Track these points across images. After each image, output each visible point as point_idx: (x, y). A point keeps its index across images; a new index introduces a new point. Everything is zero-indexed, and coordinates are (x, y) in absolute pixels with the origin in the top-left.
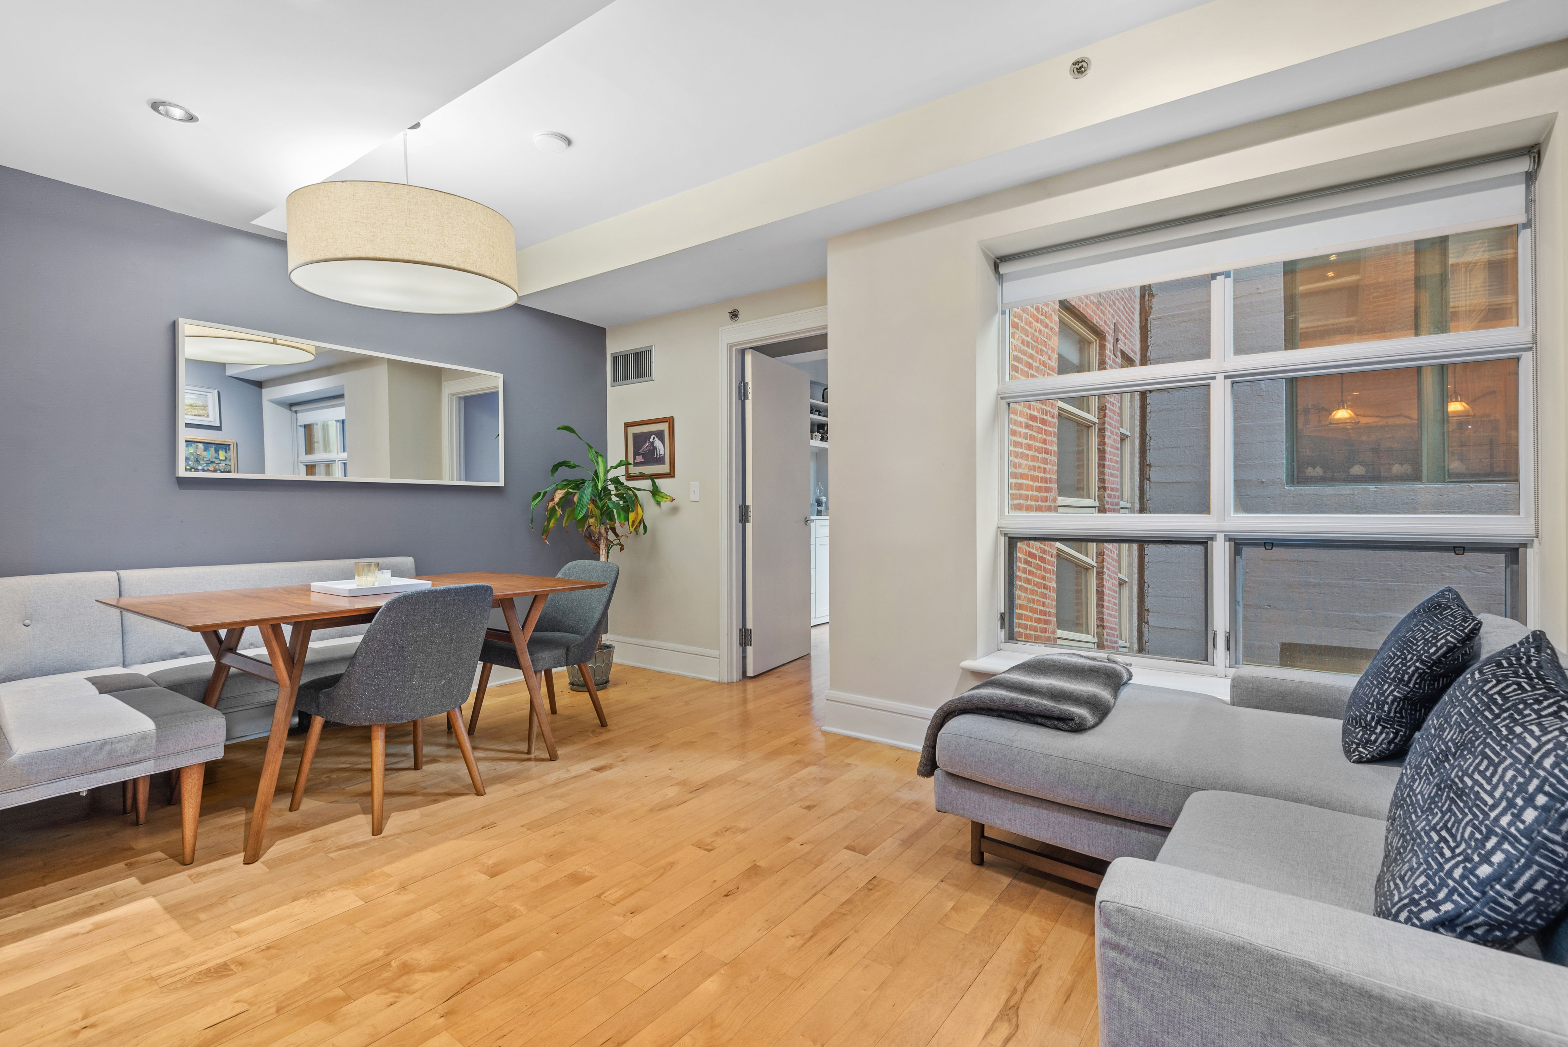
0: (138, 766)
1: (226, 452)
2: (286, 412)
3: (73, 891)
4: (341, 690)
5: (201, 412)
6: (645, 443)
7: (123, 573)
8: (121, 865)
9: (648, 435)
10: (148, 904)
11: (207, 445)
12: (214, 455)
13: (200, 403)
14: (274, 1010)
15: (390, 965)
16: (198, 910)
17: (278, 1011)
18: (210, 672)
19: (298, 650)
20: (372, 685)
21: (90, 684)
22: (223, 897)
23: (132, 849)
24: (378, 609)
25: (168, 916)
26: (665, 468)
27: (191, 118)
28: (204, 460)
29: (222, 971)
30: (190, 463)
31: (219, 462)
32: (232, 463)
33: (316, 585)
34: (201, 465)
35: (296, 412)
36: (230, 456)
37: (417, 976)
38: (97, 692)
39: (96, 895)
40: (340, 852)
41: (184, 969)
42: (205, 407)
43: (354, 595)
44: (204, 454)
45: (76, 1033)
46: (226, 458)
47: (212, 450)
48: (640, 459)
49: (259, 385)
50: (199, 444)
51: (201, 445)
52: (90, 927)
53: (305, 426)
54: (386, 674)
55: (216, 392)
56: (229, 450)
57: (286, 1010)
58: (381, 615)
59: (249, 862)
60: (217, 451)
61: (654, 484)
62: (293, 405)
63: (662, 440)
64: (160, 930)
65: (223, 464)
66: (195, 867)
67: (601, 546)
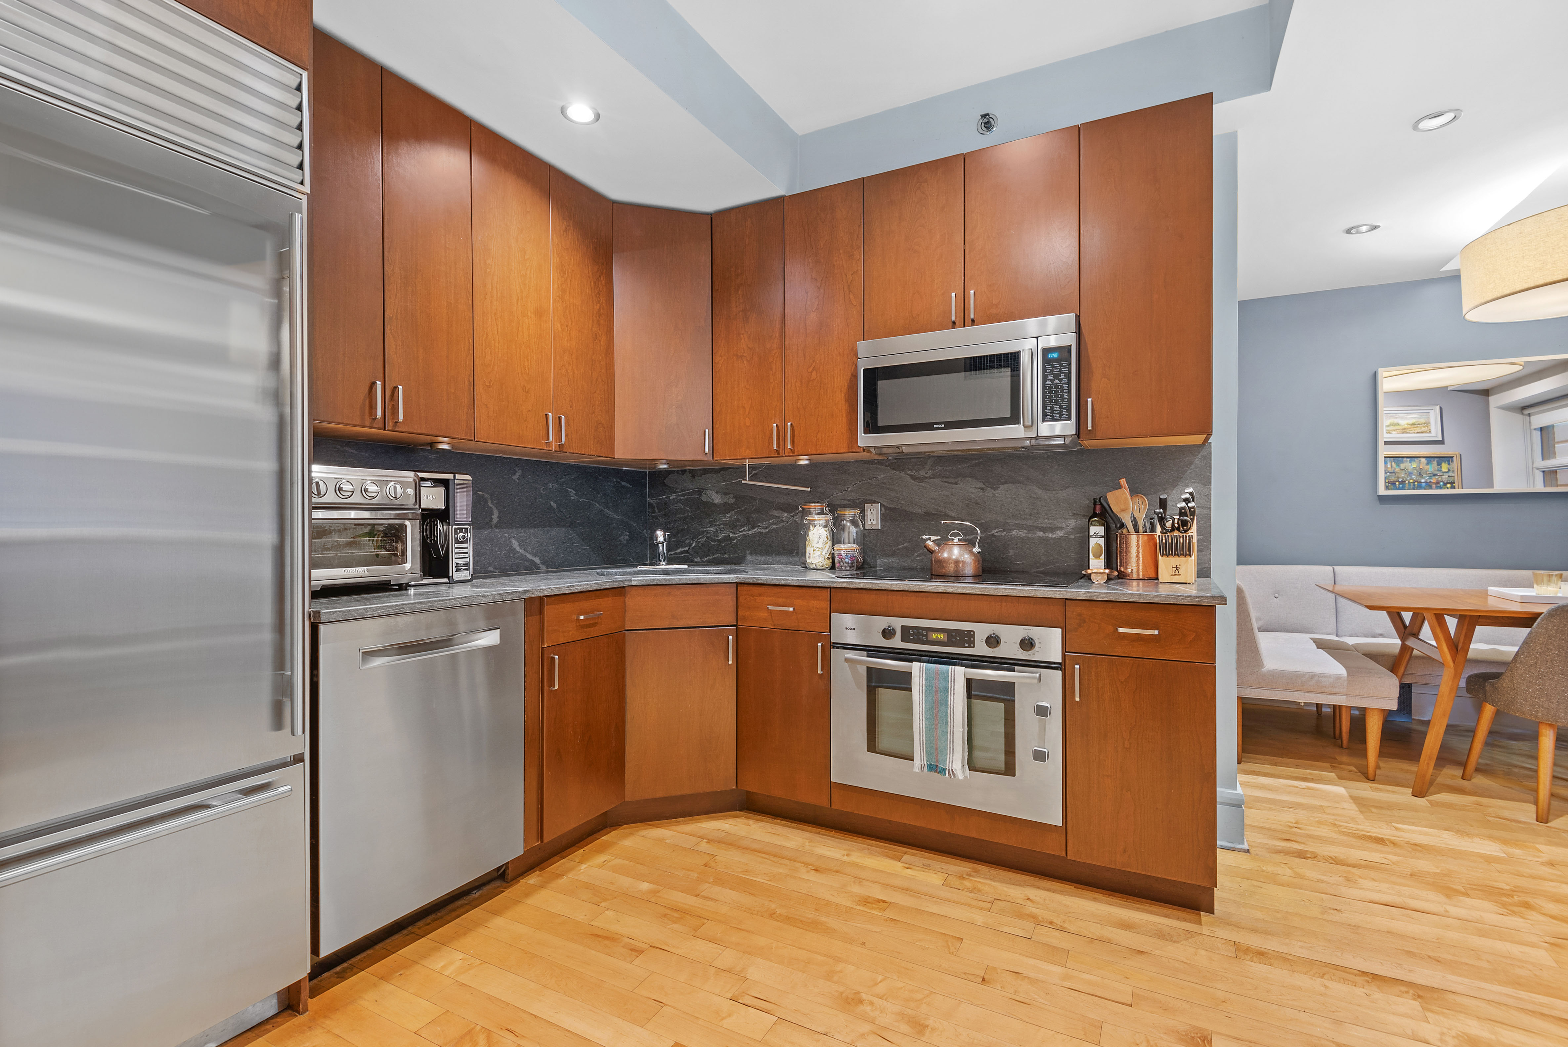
0: (1335, 696)
1: (1449, 464)
2: (1518, 417)
3: (1297, 766)
4: (1504, 683)
5: (1424, 429)
7: (1337, 568)
8: (1328, 765)
10: (1339, 790)
11: (1429, 458)
12: (1436, 468)
13: (1423, 421)
14: (1409, 873)
15: (1512, 896)
16: (1371, 806)
17: (1411, 875)
18: (1397, 650)
19: (1462, 641)
20: (1536, 684)
21: (1312, 641)
22: (1391, 806)
23: (1335, 758)
24: (1540, 614)
25: (1351, 801)
27: (1375, 228)
28: (1426, 474)
29: (1380, 841)
30: (1413, 476)
31: (1441, 474)
32: (1455, 474)
33: (1492, 590)
34: (1423, 478)
35: (1529, 415)
36: (1453, 468)
37: (1534, 913)
38: (1316, 647)
39: (1310, 774)
40: (1498, 819)
41: (1355, 829)
42: (1427, 424)
43: (1524, 601)
45: (1291, 827)
46: (1449, 470)
47: (1435, 463)
49: (1486, 393)
50: (1421, 459)
51: (1423, 460)
52: (1305, 787)
53: (1541, 429)
54: (1551, 677)
55: (1438, 408)
56: (1452, 461)
57: (1415, 877)
58: (1543, 620)
59: (1416, 795)
60: (1439, 464)
62: (1525, 408)
64: (1345, 805)
65: (1446, 476)
66: (1374, 783)
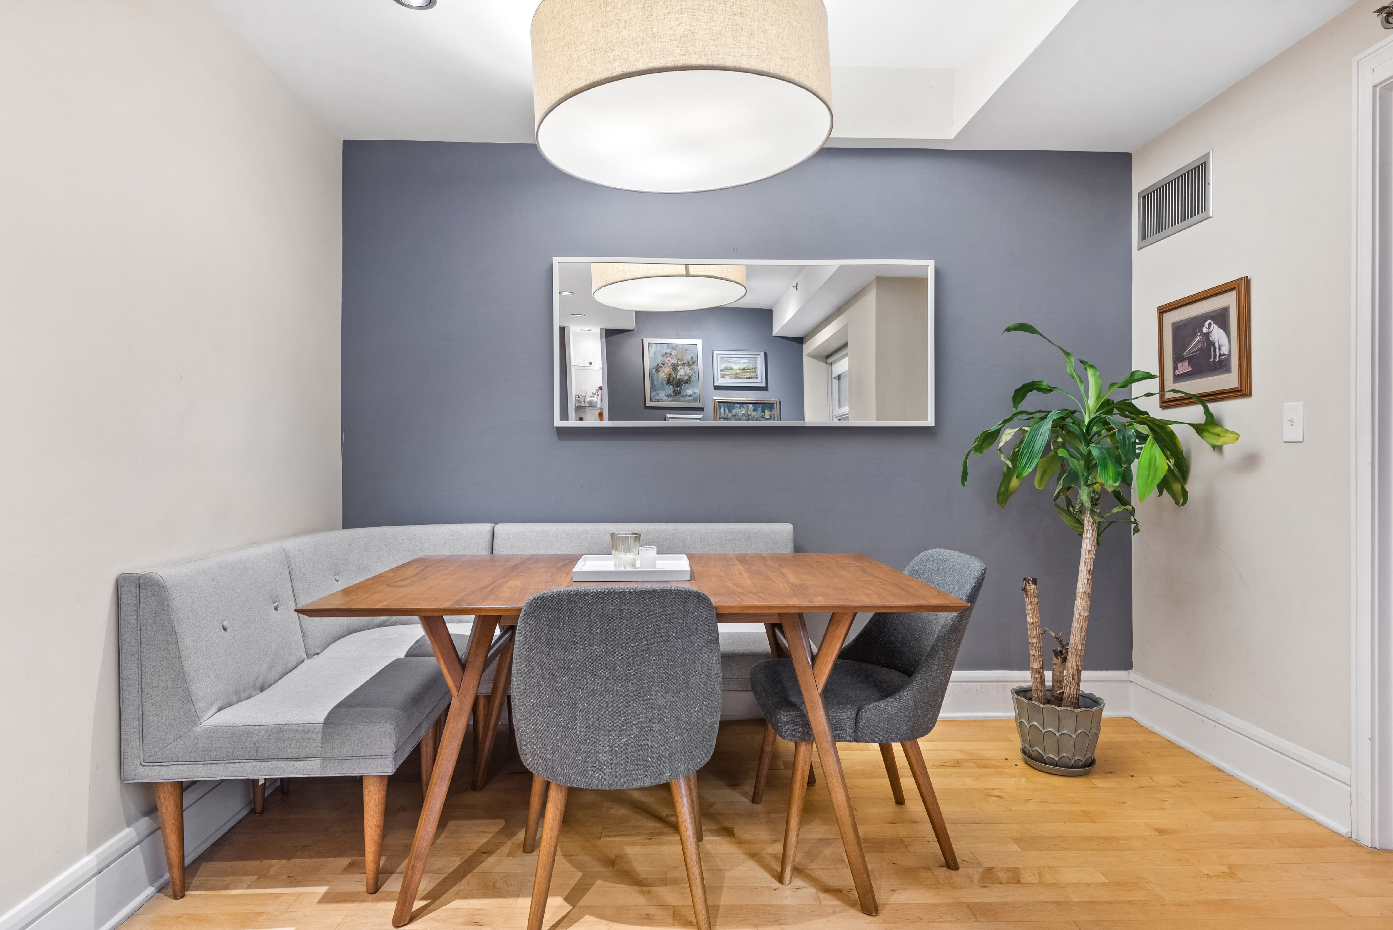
0: (305, 763)
1: (771, 411)
2: (823, 365)
5: (752, 374)
6: (1194, 336)
7: (499, 527)
9: (1199, 321)
11: (755, 405)
12: (761, 413)
13: (751, 366)
26: (1230, 380)
35: (831, 364)
36: (774, 415)
42: (754, 369)
44: (754, 413)
46: (770, 417)
47: (760, 409)
48: (1184, 367)
49: (800, 341)
51: (751, 406)
53: (839, 376)
55: (763, 353)
56: (774, 408)
60: (763, 411)
61: (1207, 411)
62: (827, 356)
63: (1224, 326)
67: (1086, 523)
